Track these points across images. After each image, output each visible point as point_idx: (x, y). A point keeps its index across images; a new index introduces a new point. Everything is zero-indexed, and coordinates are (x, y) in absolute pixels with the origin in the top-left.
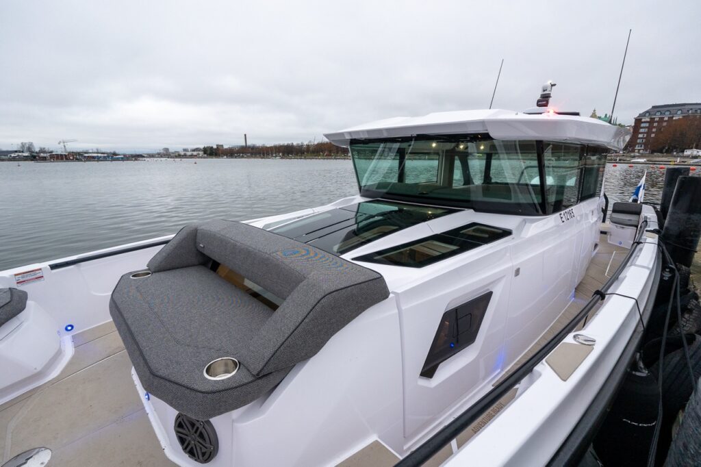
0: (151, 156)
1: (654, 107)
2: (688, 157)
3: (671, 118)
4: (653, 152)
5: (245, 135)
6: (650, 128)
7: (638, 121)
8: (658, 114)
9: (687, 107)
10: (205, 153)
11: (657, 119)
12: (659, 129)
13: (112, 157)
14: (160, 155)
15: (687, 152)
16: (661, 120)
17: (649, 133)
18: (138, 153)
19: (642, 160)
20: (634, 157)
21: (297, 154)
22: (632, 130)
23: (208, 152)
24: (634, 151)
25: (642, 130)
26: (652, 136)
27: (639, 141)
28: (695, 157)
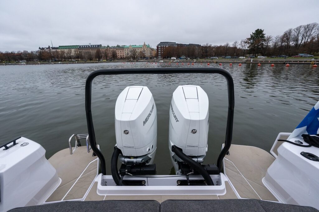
1: (161, 42)
2: (172, 60)
3: (165, 47)
4: (163, 58)
6: (161, 50)
7: (158, 47)
8: (162, 45)
9: (169, 43)
11: (162, 47)
12: (163, 50)
15: (172, 58)
16: (163, 47)
17: (161, 51)
19: (162, 61)
20: (159, 60)
22: (156, 51)
24: (158, 58)
25: (159, 51)
26: (162, 52)
27: (159, 54)
28: (174, 60)
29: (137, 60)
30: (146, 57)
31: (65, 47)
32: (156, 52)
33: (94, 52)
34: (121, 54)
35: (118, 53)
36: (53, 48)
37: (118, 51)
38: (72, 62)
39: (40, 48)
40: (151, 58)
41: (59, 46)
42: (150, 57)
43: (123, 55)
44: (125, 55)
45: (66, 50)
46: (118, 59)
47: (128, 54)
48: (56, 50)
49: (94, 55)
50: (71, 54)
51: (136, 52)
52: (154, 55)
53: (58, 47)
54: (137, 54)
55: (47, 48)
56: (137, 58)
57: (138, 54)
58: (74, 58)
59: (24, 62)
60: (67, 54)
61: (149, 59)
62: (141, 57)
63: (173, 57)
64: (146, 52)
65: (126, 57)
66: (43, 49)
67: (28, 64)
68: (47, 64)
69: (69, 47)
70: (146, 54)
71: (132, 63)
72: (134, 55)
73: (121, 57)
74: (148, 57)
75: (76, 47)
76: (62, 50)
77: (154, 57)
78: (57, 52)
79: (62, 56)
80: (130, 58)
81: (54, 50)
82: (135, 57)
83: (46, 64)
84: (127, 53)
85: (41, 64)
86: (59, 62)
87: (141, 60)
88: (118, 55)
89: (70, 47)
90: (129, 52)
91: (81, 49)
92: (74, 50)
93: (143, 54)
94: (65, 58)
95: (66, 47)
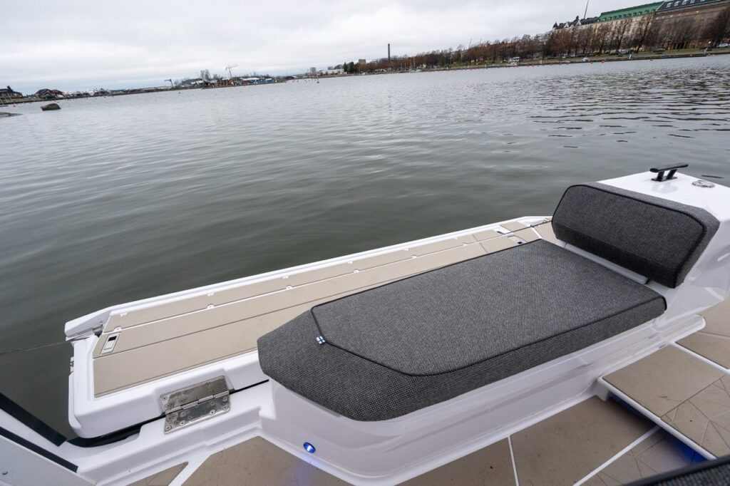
0: (300, 77)
5: (389, 45)
10: (345, 71)
13: (264, 80)
14: (308, 76)
18: (289, 75)
21: (442, 65)
23: (349, 69)
31: (614, 15)
36: (584, 22)
38: (616, 57)
39: (555, 25)
41: (602, 14)
45: (614, 23)
48: (588, 26)
50: (625, 33)
53: (598, 15)
55: (570, 24)
58: (628, 46)
60: (614, 33)
66: (562, 25)
68: (556, 63)
69: (627, 13)
75: (650, 9)
76: (605, 23)
78: (590, 30)
79: (598, 40)
81: (584, 27)
83: (553, 64)
85: (543, 64)
86: (585, 59)
89: (632, 12)
91: (663, 15)
92: (639, 19)
94: (602, 47)
95: (617, 15)
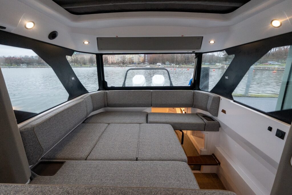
2: (158, 65)
4: (150, 64)
6: (148, 56)
12: (150, 56)
22: (144, 57)
24: (145, 64)
25: (146, 57)
26: (149, 59)
27: (146, 60)
28: (160, 65)
29: (126, 65)
30: (134, 62)
32: (143, 59)
33: (87, 57)
34: (112, 60)
35: (109, 59)
37: (109, 57)
40: (139, 64)
42: (138, 62)
43: (114, 61)
44: (115, 60)
46: (109, 64)
47: (118, 60)
49: (88, 60)
51: (126, 58)
52: (141, 61)
54: (126, 60)
56: (126, 63)
57: (128, 60)
59: (24, 66)
61: (137, 64)
62: (130, 63)
63: (158, 63)
64: (134, 58)
65: (116, 62)
67: (28, 67)
70: (134, 60)
71: (122, 67)
72: (123, 60)
73: (112, 62)
74: (136, 62)
77: (142, 63)
80: (120, 63)
82: (125, 62)
84: (117, 58)
87: (130, 65)
88: (109, 60)
90: (119, 58)
93: (132, 60)
